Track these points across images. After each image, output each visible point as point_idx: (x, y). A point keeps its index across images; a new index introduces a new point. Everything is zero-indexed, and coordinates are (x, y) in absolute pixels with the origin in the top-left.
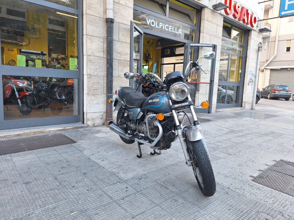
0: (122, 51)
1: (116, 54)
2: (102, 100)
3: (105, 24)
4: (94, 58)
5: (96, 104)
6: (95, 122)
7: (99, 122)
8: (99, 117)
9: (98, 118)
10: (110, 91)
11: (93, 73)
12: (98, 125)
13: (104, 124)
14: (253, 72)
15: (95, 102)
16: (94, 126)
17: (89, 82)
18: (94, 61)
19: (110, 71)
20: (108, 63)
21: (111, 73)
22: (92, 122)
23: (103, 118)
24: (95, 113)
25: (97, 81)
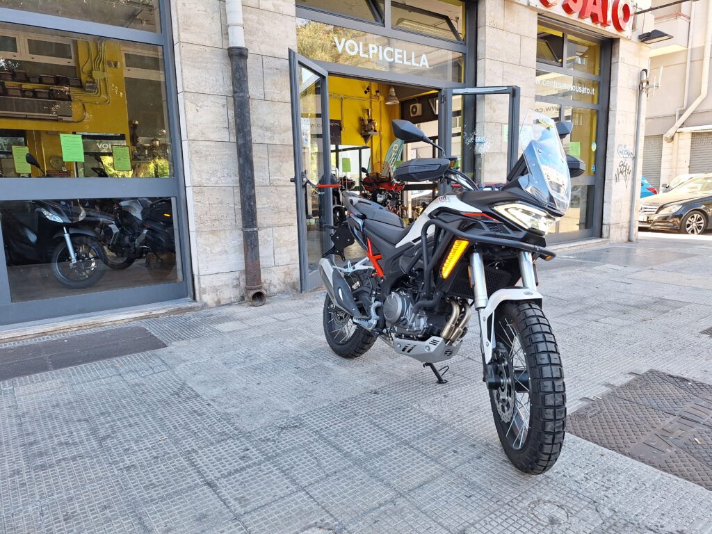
1: (260, 131)
2: (233, 242)
3: (227, 61)
4: (207, 146)
5: (221, 253)
6: (221, 296)
7: (229, 294)
8: (230, 282)
9: (227, 285)
10: (249, 222)
11: (208, 181)
12: (229, 302)
13: (243, 298)
14: (627, 148)
15: (217, 249)
17: (199, 204)
18: (208, 153)
19: (246, 173)
20: (240, 154)
21: (249, 178)
22: (214, 295)
23: (239, 285)
24: (219, 275)
25: (217, 199)
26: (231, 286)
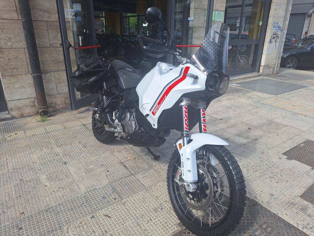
0: (50, 7)
1: (40, 13)
2: (28, 81)
4: (2, 22)
5: (20, 88)
6: (24, 112)
7: (29, 111)
8: (28, 104)
9: (27, 106)
11: (5, 45)
12: (29, 115)
13: (38, 112)
14: (279, 24)
15: (17, 86)
16: (22, 116)
18: (3, 27)
22: (19, 112)
23: (35, 105)
24: (20, 100)
25: (14, 56)
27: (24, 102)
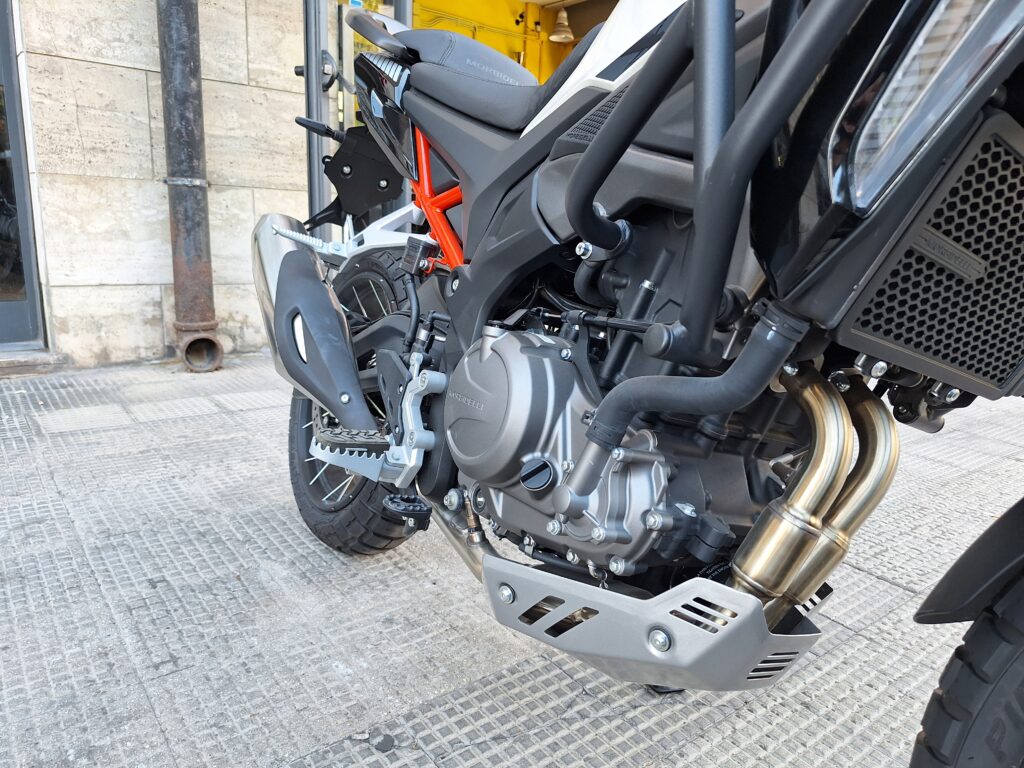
2: (145, 212)
5: (109, 236)
6: (112, 342)
7: (133, 338)
8: (135, 311)
9: (129, 317)
10: (181, 163)
11: (72, 45)
12: (132, 357)
13: (170, 351)
15: (100, 224)
16: (104, 361)
17: (47, 101)
19: (174, 32)
21: (182, 47)
22: (91, 338)
23: (162, 318)
24: (104, 291)
25: (101, 95)
26: (138, 319)
27: (119, 299)
